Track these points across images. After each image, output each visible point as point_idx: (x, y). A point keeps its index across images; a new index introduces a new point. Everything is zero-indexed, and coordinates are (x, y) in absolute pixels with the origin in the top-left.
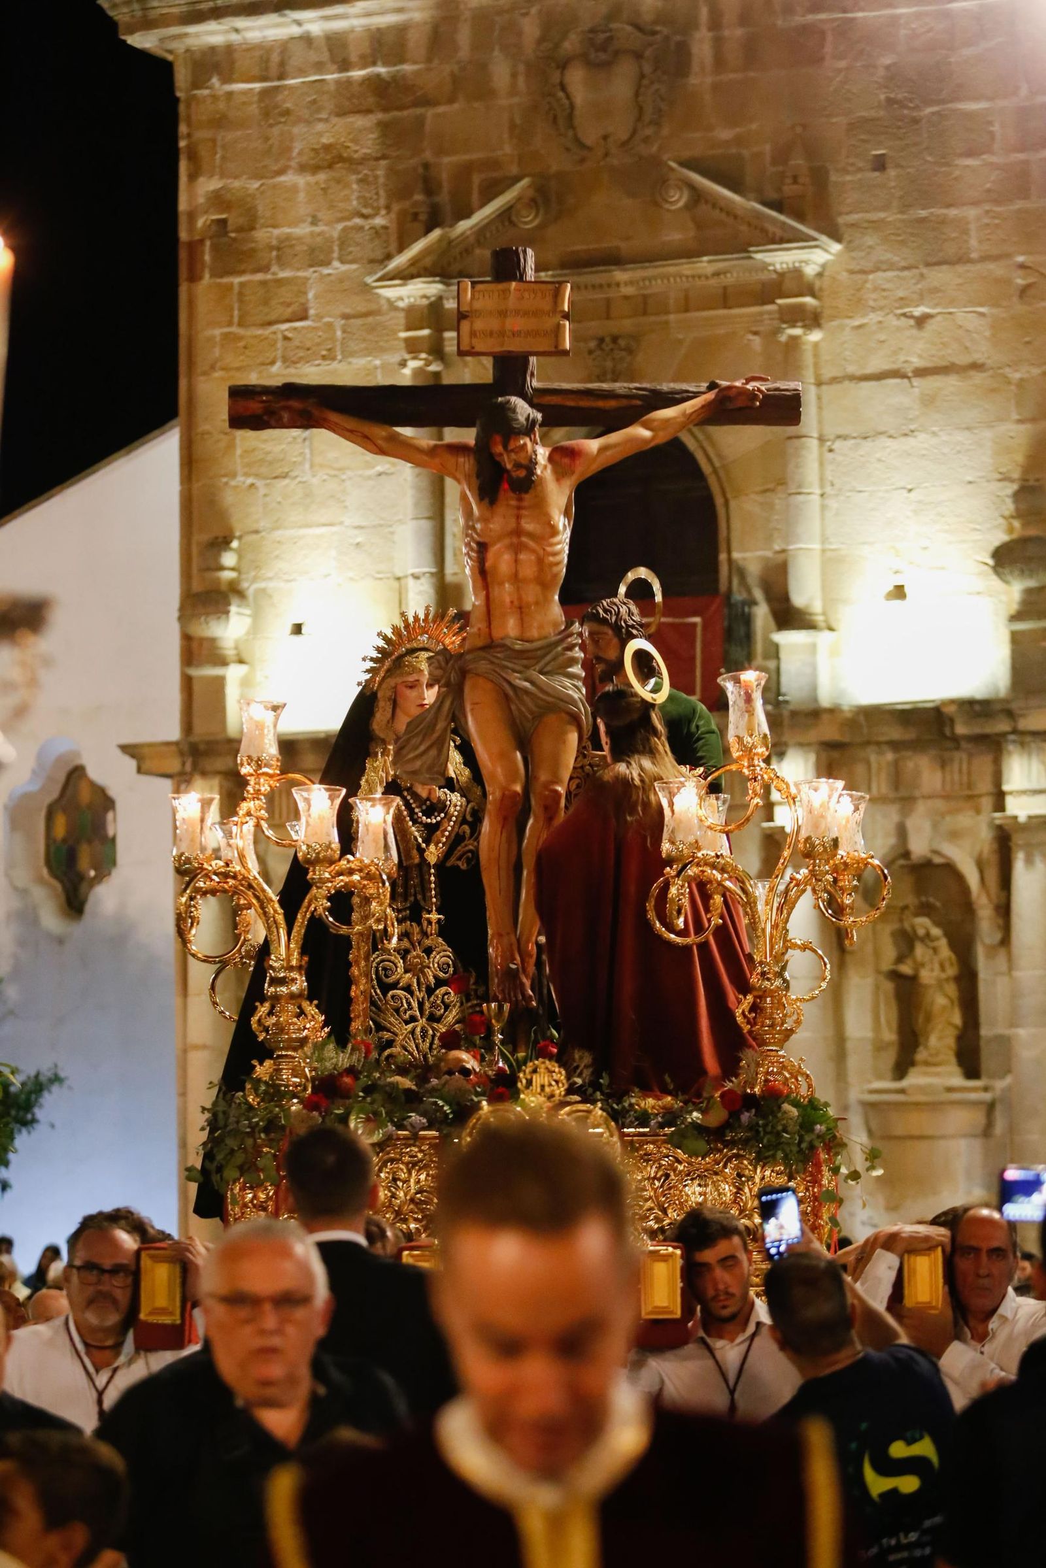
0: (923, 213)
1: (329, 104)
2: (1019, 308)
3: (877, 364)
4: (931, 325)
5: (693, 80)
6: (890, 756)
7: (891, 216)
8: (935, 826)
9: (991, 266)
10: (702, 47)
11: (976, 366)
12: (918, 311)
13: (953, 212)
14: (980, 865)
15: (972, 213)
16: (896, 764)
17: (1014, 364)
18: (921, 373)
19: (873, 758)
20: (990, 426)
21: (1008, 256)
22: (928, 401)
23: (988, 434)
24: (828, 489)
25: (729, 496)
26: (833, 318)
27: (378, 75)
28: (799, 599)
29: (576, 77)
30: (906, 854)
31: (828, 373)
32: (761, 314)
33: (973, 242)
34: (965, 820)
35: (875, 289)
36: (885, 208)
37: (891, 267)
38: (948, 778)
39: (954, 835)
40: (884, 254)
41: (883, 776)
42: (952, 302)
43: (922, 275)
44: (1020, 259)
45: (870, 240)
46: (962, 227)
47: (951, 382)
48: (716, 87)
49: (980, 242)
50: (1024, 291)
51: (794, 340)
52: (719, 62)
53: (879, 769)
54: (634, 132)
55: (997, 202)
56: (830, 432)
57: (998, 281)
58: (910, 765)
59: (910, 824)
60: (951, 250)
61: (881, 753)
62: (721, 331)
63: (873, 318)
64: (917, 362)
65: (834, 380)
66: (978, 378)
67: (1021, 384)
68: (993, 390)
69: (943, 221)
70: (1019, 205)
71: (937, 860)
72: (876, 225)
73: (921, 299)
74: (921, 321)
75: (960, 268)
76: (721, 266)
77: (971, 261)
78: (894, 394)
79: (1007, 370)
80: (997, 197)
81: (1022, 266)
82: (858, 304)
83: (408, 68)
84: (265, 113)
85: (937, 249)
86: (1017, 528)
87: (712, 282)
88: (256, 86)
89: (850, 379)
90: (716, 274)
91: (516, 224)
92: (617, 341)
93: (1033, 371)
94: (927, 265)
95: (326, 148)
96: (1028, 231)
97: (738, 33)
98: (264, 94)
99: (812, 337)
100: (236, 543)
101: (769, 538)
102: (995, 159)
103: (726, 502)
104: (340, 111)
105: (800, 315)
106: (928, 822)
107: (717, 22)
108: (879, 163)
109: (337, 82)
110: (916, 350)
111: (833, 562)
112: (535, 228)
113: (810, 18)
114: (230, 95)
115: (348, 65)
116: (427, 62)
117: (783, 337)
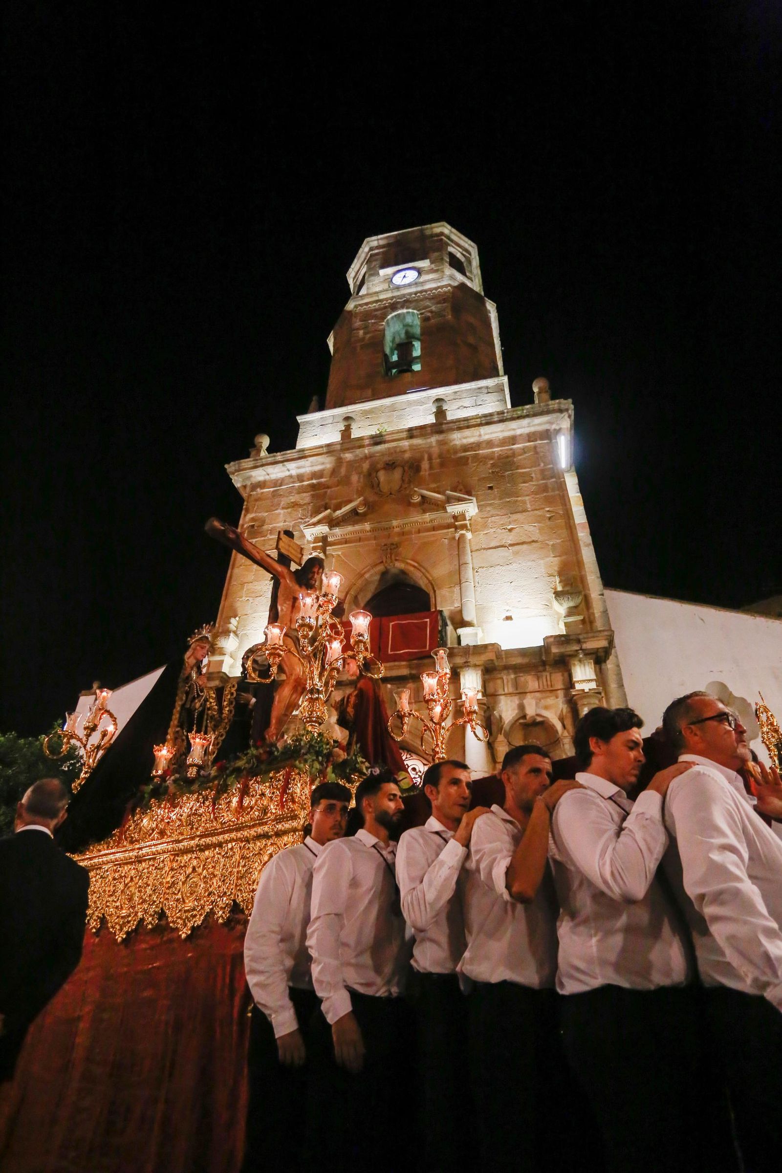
0: (508, 500)
1: (295, 491)
2: (549, 523)
3: (493, 544)
4: (514, 531)
5: (422, 473)
6: (513, 676)
7: (497, 501)
8: (537, 704)
9: (536, 512)
10: (425, 465)
11: (533, 541)
12: (509, 527)
13: (519, 499)
14: (562, 719)
15: (527, 498)
16: (516, 678)
17: (551, 540)
18: (511, 545)
19: (505, 677)
20: (542, 559)
21: (544, 508)
22: (516, 553)
23: (542, 562)
24: (477, 584)
25: (436, 589)
26: (475, 531)
27: (313, 483)
28: (467, 618)
29: (382, 475)
30: (524, 717)
31: (474, 548)
32: (448, 532)
33: (529, 506)
34: (550, 701)
35: (492, 522)
36: (494, 499)
37: (498, 515)
38: (541, 683)
39: (546, 708)
40: (494, 512)
41: (510, 685)
42: (522, 523)
43: (510, 517)
44: (548, 509)
45: (488, 509)
46: (524, 502)
47: (525, 547)
48: (429, 475)
49: (531, 506)
50: (550, 518)
51: (463, 536)
52: (431, 468)
53: (508, 682)
54: (401, 487)
55: (536, 494)
56: (476, 566)
57: (540, 516)
58: (522, 679)
59: (525, 702)
60: (520, 509)
61: (508, 674)
62: (432, 539)
63: (492, 530)
64: (510, 542)
65: (476, 551)
66: (534, 545)
67: (553, 545)
68: (542, 548)
69: (516, 502)
70: (546, 494)
71: (539, 719)
72: (491, 505)
73: (510, 523)
74: (510, 530)
75: (524, 514)
76: (435, 517)
77: (528, 511)
78: (502, 552)
79: (547, 542)
80: (535, 493)
81: (548, 511)
82: (485, 526)
83: (323, 480)
84: (273, 496)
85: (515, 509)
86: (559, 589)
87: (429, 524)
88: (272, 489)
89: (484, 549)
90: (431, 521)
91: (357, 514)
92: (393, 544)
93: (558, 541)
94: (511, 513)
95: (292, 502)
96: (549, 501)
97: (438, 460)
98: (274, 491)
99: (469, 535)
100: (237, 618)
101: (453, 603)
102: (534, 483)
103: (435, 591)
104: (299, 493)
105: (464, 527)
106: (534, 702)
107: (430, 459)
108: (491, 488)
109: (299, 486)
110: (510, 539)
111: (480, 609)
112: (364, 515)
113: (463, 454)
114: (262, 493)
115: (303, 481)
116: (331, 477)
117: (457, 536)
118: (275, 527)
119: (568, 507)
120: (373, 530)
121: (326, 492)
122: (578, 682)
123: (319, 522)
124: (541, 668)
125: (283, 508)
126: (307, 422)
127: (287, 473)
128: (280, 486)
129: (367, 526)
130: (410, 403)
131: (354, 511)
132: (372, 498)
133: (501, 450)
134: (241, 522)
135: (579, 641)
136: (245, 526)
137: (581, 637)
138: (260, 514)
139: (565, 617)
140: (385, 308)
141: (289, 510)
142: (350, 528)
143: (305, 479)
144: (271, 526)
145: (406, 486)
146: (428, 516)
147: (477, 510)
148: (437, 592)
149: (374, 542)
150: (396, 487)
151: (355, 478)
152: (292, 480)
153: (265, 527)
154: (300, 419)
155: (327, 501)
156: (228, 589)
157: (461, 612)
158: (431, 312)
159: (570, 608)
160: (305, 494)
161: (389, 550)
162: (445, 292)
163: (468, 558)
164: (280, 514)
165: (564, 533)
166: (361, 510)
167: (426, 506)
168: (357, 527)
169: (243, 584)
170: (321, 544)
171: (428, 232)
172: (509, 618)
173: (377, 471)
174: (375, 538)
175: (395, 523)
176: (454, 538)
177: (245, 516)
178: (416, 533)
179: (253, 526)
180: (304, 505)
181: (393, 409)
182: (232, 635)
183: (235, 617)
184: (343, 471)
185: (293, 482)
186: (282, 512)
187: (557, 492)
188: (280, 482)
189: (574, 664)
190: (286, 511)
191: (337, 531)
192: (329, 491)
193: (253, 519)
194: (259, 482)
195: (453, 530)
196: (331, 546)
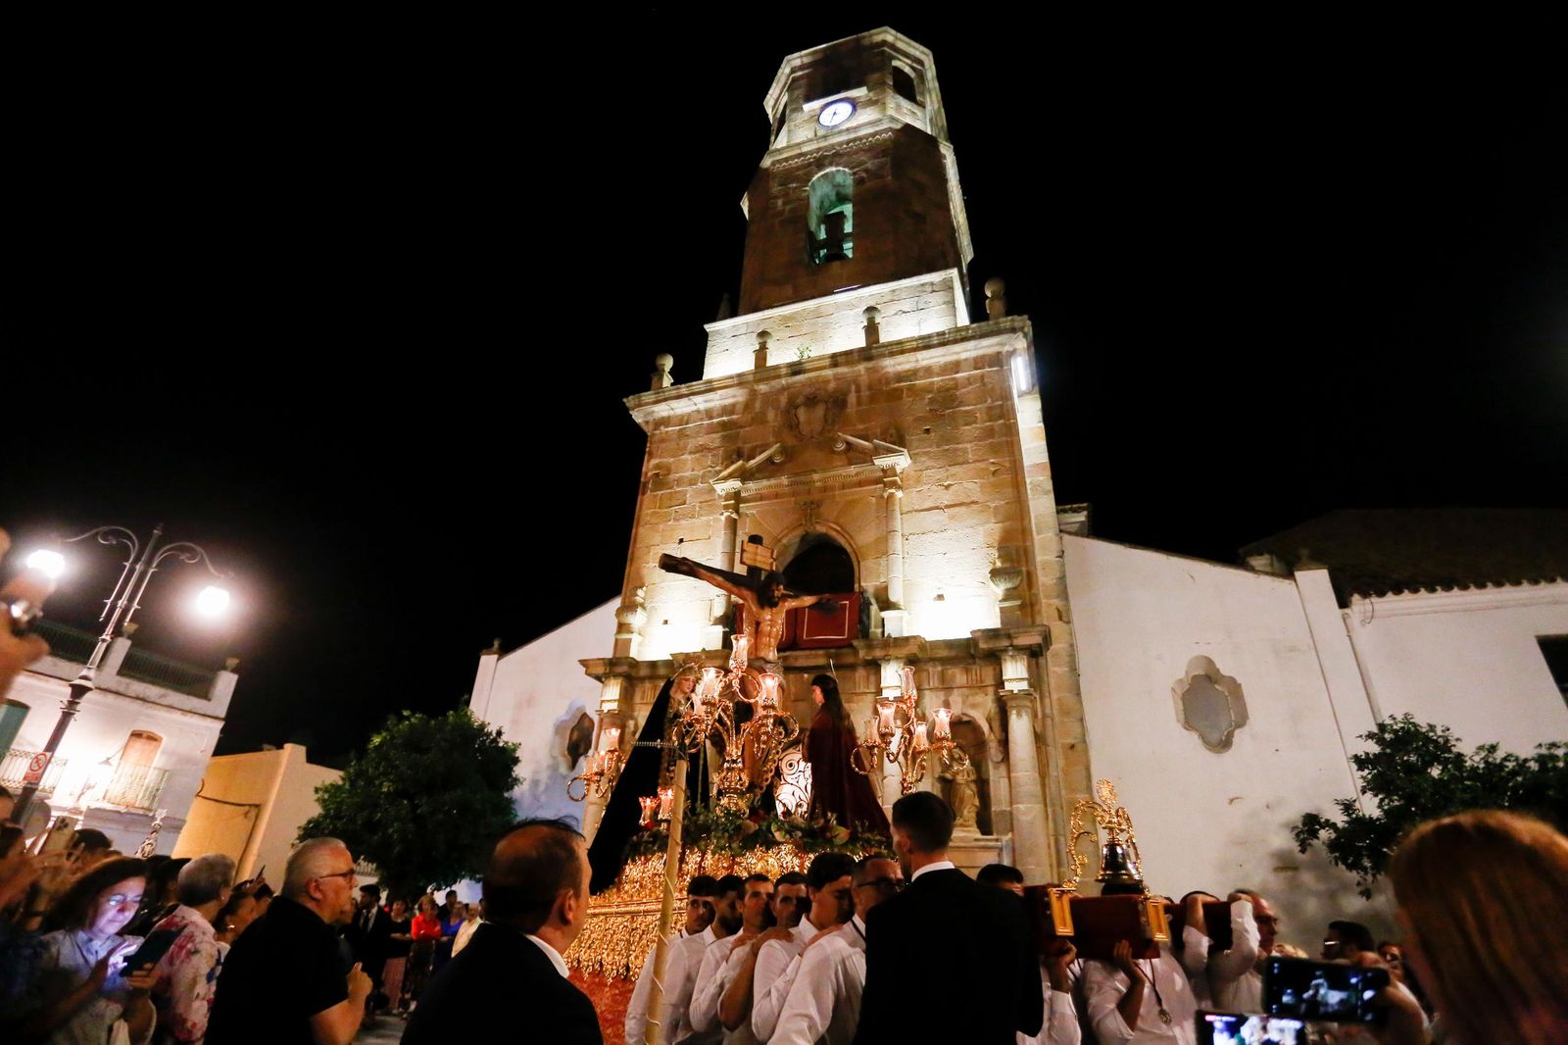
0: (948, 447)
1: (703, 431)
2: (992, 479)
3: (926, 505)
4: (952, 488)
5: (849, 410)
6: (939, 668)
7: (934, 449)
8: (964, 702)
9: (978, 464)
10: (852, 399)
11: (973, 502)
12: (946, 484)
13: (960, 446)
14: (989, 721)
15: (969, 446)
16: (943, 670)
17: (993, 501)
18: (947, 507)
19: (931, 669)
20: (982, 525)
21: (987, 460)
22: (952, 517)
23: (981, 528)
24: (906, 556)
25: (860, 559)
26: (907, 489)
27: (723, 420)
28: (893, 598)
29: (802, 413)
31: (905, 510)
32: (876, 489)
33: (970, 456)
34: (979, 698)
35: (926, 476)
36: (930, 446)
37: (934, 467)
38: (970, 678)
39: (974, 706)
40: (929, 463)
41: (936, 677)
42: (962, 479)
43: (947, 469)
44: (992, 460)
45: (923, 458)
46: (965, 451)
47: (963, 509)
48: (857, 411)
49: (973, 456)
50: (994, 473)
51: (892, 495)
52: (859, 403)
53: (933, 675)
54: (824, 428)
56: (906, 532)
57: (982, 469)
58: (950, 672)
59: (951, 699)
60: (961, 460)
61: (935, 666)
62: (857, 497)
63: (926, 487)
64: (946, 503)
65: (906, 513)
66: (974, 507)
67: (995, 508)
68: (982, 511)
69: (956, 450)
70: (991, 440)
71: (965, 719)
72: (926, 452)
73: (947, 478)
74: (947, 487)
75: (965, 466)
76: (860, 470)
77: (969, 463)
78: (936, 515)
79: (989, 503)
80: (980, 439)
81: (993, 463)
82: (918, 481)
83: (735, 417)
84: (679, 437)
85: (953, 459)
86: (999, 564)
87: (855, 478)
88: (678, 428)
89: (916, 511)
90: (857, 474)
91: (773, 463)
92: (812, 503)
93: (1002, 503)
94: (950, 466)
95: (701, 445)
96: (995, 450)
97: (867, 393)
98: (680, 429)
99: (899, 494)
100: (644, 588)
101: (879, 577)
102: (978, 425)
103: (859, 562)
104: (708, 433)
105: (894, 484)
106: (960, 700)
107: (858, 391)
108: (927, 431)
109: (708, 424)
110: (946, 498)
111: (908, 585)
112: (781, 464)
113: (897, 385)
114: (667, 432)
115: (711, 418)
116: (743, 413)
117: (886, 495)
118: (682, 476)
119: (1017, 457)
120: (791, 485)
121: (738, 433)
122: (1007, 680)
123: (730, 476)
124: (970, 661)
125: (691, 453)
126: (717, 332)
127: (694, 408)
128: (687, 424)
129: (784, 480)
130: (838, 306)
131: (770, 460)
132: (791, 441)
133: (942, 380)
134: (644, 469)
135: (1009, 637)
136: (649, 474)
137: (1012, 631)
138: (665, 460)
139: (1000, 601)
140: (810, 164)
141: (697, 455)
142: (765, 483)
143: (715, 415)
144: (678, 475)
145: (830, 427)
146: (853, 470)
147: (909, 461)
148: (862, 563)
149: (793, 499)
150: (817, 427)
151: (771, 415)
152: (700, 416)
153: (672, 477)
154: (709, 327)
155: (740, 445)
156: (633, 553)
157: (886, 588)
158: (867, 171)
159: (1008, 590)
160: (714, 436)
161: (809, 511)
162: (885, 140)
163: (898, 523)
164: (687, 460)
165: (1009, 491)
166: (778, 459)
167: (851, 454)
168: (773, 482)
169: (648, 547)
170: (733, 502)
171: (866, 42)
172: (940, 597)
173: (797, 407)
174: (794, 494)
175: (816, 477)
176: (882, 497)
177: (649, 461)
178: (839, 489)
179: (657, 475)
180: (715, 448)
181: (818, 314)
182: (639, 610)
183: (641, 587)
184: (758, 405)
185: (702, 419)
186: (689, 457)
187: (1004, 439)
188: (686, 418)
189: (1005, 660)
190: (693, 456)
191: (751, 485)
192: (742, 431)
193: (657, 466)
194: (663, 418)
195: (881, 486)
196: (745, 502)
